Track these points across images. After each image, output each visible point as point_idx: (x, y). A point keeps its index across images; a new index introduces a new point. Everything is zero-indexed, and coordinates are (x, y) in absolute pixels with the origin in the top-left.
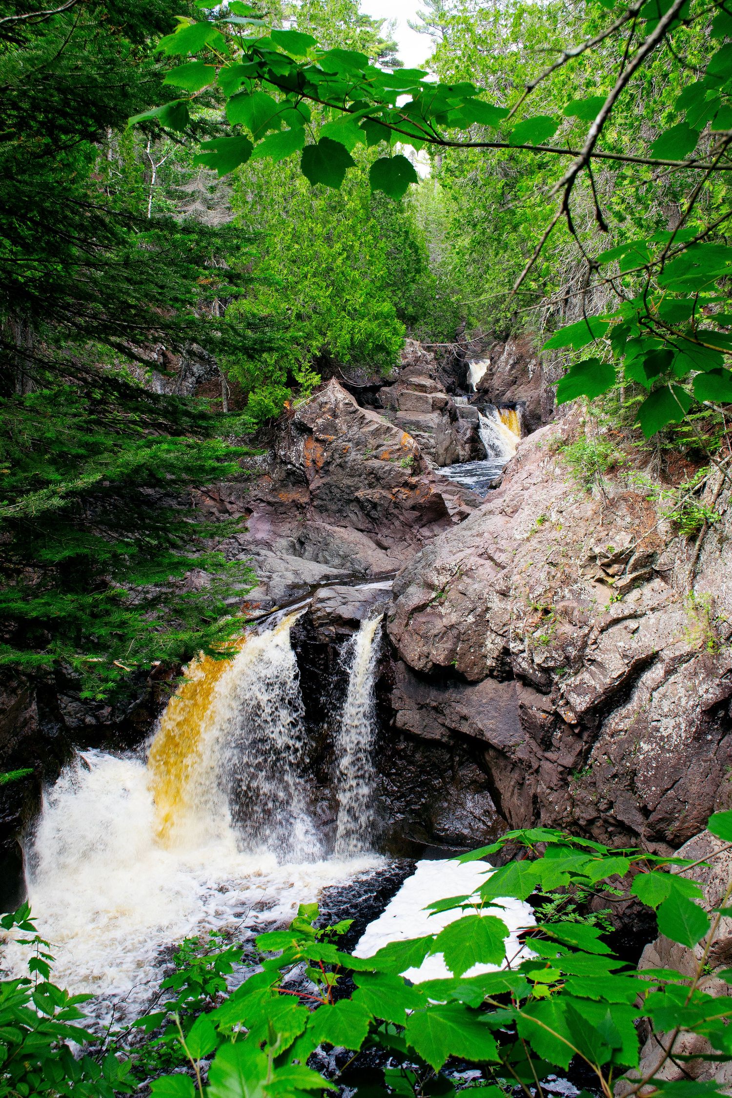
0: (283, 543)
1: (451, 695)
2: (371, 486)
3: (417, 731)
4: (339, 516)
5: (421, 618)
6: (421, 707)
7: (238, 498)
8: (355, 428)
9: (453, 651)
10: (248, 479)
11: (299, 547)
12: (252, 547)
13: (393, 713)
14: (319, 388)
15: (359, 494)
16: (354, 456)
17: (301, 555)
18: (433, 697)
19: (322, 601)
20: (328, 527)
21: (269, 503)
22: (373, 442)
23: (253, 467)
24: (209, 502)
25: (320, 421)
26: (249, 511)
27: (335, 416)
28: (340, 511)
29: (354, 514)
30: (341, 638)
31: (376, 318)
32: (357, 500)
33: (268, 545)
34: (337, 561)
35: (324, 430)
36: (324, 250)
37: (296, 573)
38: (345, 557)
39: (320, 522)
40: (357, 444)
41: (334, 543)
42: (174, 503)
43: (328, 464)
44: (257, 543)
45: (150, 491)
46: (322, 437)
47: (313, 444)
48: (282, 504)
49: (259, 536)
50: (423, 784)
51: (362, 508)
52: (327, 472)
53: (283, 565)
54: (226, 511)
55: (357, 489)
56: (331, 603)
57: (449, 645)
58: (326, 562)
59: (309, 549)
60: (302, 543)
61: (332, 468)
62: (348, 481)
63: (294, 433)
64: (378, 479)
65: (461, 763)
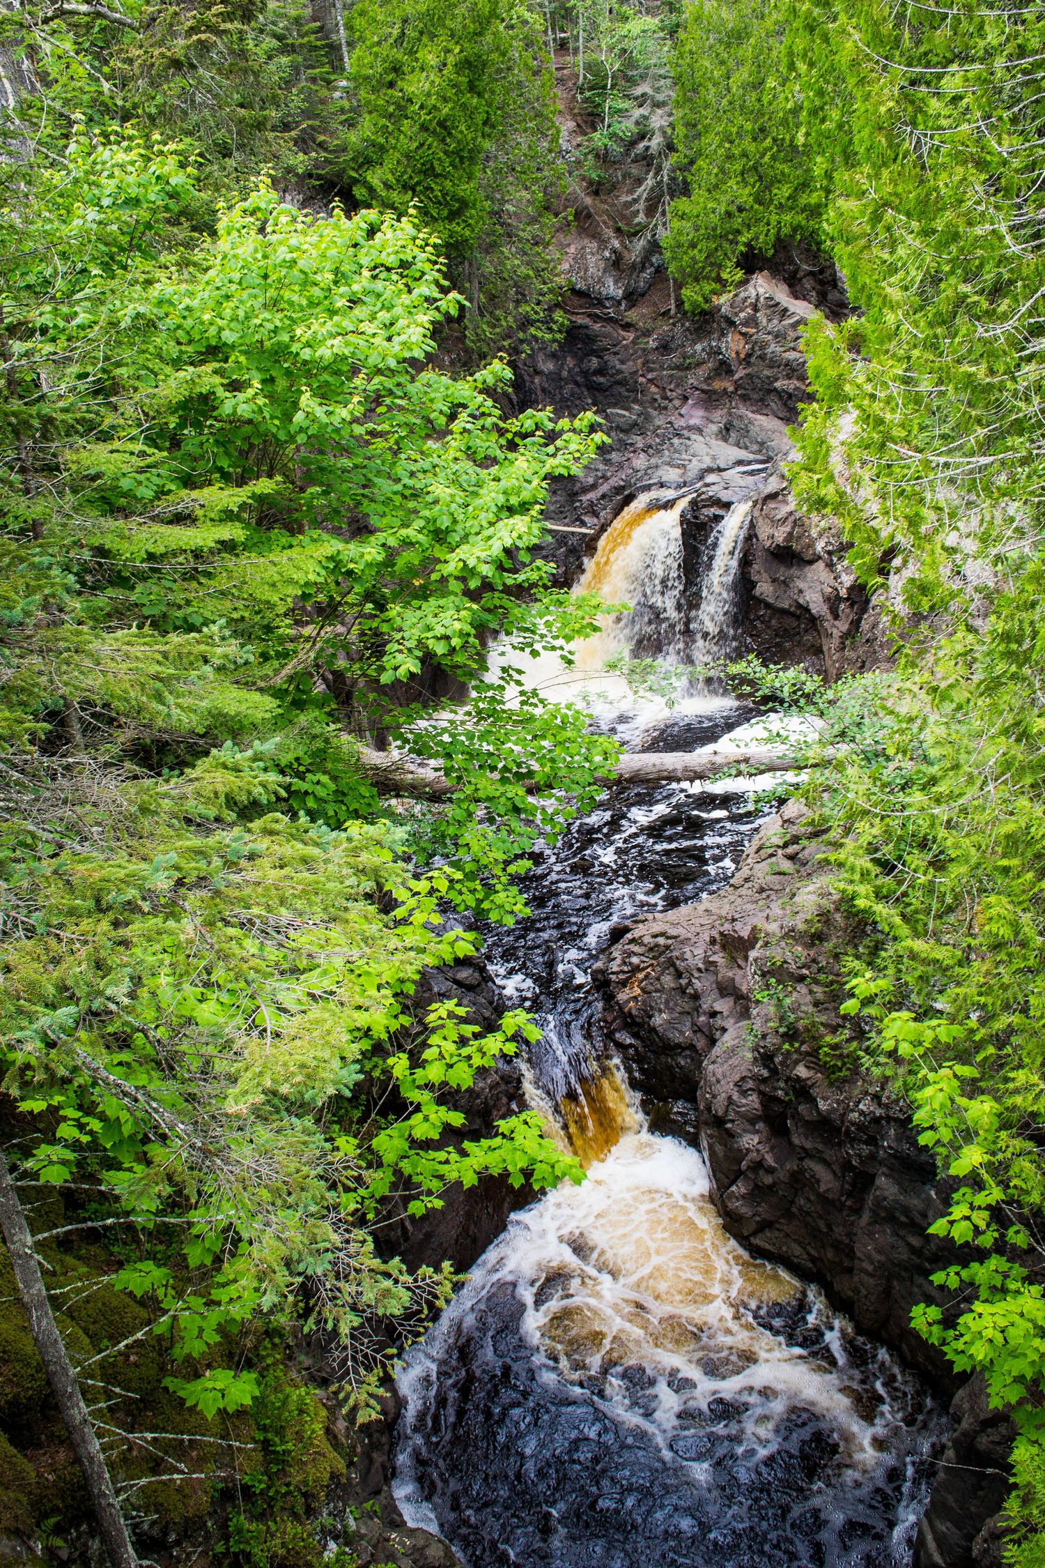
0: (714, 428)
1: (794, 571)
2: (789, 377)
3: (771, 601)
4: (761, 405)
5: (772, 505)
6: (774, 581)
7: (677, 386)
8: (775, 321)
9: (790, 534)
10: (688, 368)
11: (725, 433)
12: (685, 432)
13: (753, 585)
14: (744, 282)
15: (777, 385)
16: (773, 348)
17: (726, 441)
18: (782, 573)
19: (707, 485)
20: (750, 415)
21: (703, 391)
22: (792, 334)
23: (693, 356)
24: (653, 389)
25: (742, 315)
26: (686, 398)
27: (756, 310)
28: (762, 400)
29: (775, 404)
30: (718, 519)
31: (803, 211)
32: (775, 390)
33: (699, 431)
34: (755, 447)
35: (746, 323)
36: (752, 148)
37: (714, 458)
38: (762, 444)
39: (743, 411)
40: (777, 337)
41: (754, 430)
42: (622, 390)
43: (749, 355)
44: (690, 428)
45: (602, 380)
46: (744, 330)
47: (737, 337)
48: (715, 392)
49: (692, 422)
50: (777, 645)
51: (781, 398)
52: (749, 364)
53: (706, 450)
54: (666, 398)
55: (776, 380)
56: (714, 488)
57: (788, 529)
58: (746, 448)
59: (733, 434)
60: (728, 430)
61: (753, 360)
62: (767, 372)
63: (724, 325)
64: (794, 370)
65: (806, 631)
